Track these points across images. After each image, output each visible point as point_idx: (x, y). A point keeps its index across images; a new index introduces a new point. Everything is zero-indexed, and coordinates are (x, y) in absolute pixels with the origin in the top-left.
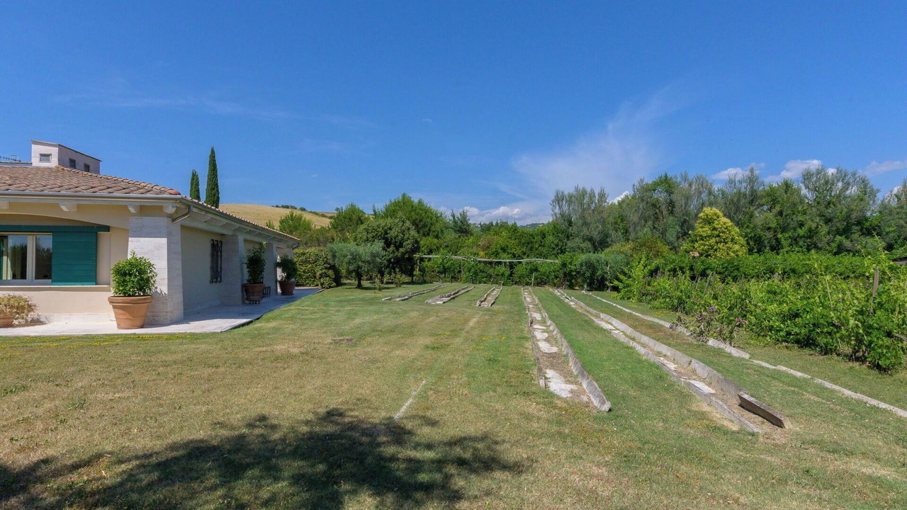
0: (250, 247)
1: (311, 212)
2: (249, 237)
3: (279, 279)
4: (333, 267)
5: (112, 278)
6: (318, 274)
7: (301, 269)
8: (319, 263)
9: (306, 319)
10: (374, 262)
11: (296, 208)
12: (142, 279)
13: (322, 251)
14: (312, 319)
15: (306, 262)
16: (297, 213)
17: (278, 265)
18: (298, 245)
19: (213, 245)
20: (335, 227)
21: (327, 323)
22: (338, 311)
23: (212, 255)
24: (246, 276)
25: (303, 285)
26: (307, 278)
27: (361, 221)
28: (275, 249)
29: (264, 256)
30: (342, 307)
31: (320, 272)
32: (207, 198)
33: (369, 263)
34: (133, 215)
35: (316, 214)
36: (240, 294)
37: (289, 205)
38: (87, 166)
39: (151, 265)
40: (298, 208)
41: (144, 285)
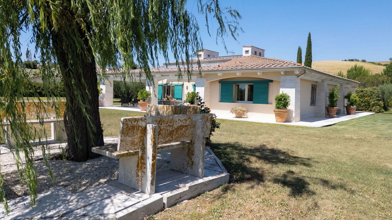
0: (330, 88)
1: (370, 62)
2: (330, 83)
3: (346, 105)
4: (382, 99)
5: (274, 102)
6: (372, 104)
8: (372, 97)
9: (362, 127)
11: (358, 61)
12: (285, 102)
13: (375, 89)
14: (365, 127)
16: (359, 64)
18: (359, 86)
19: (312, 87)
20: (387, 72)
21: (374, 129)
22: (383, 125)
23: (312, 92)
24: (328, 103)
28: (344, 88)
30: (386, 123)
31: (373, 102)
32: (305, 61)
34: (282, 75)
35: (373, 63)
36: (325, 112)
37: (354, 59)
38: (260, 54)
39: (289, 96)
40: (360, 60)
41: (286, 105)
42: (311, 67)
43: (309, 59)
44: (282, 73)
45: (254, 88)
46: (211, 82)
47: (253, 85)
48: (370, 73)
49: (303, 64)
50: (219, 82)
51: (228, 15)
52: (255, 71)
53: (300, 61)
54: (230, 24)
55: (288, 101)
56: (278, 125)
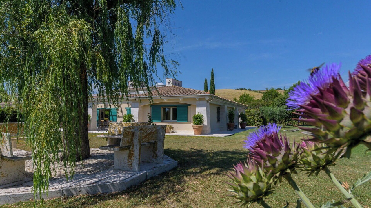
0: (229, 109)
1: (254, 91)
2: (228, 106)
3: (240, 122)
4: (262, 117)
5: (193, 120)
6: (256, 120)
7: (249, 118)
8: (256, 115)
10: (281, 115)
11: (246, 89)
12: (200, 120)
13: (257, 110)
15: (250, 115)
16: (247, 92)
17: (239, 116)
18: (247, 108)
19: (217, 109)
20: (264, 98)
23: (217, 113)
24: (228, 120)
25: (250, 125)
26: (251, 122)
27: (276, 95)
28: (238, 110)
29: (234, 113)
32: (210, 90)
33: (279, 115)
34: (197, 101)
35: (256, 91)
36: (226, 127)
37: (243, 88)
38: (179, 84)
39: (203, 116)
40: (247, 89)
41: (201, 122)
42: (214, 94)
43: (213, 88)
44: (197, 99)
45: (177, 110)
46: (143, 106)
47: (176, 108)
48: (255, 99)
49: (209, 92)
50: (150, 106)
51: (170, 64)
52: (177, 98)
53: (206, 90)
54: (171, 69)
55: (202, 119)
56: (196, 136)
